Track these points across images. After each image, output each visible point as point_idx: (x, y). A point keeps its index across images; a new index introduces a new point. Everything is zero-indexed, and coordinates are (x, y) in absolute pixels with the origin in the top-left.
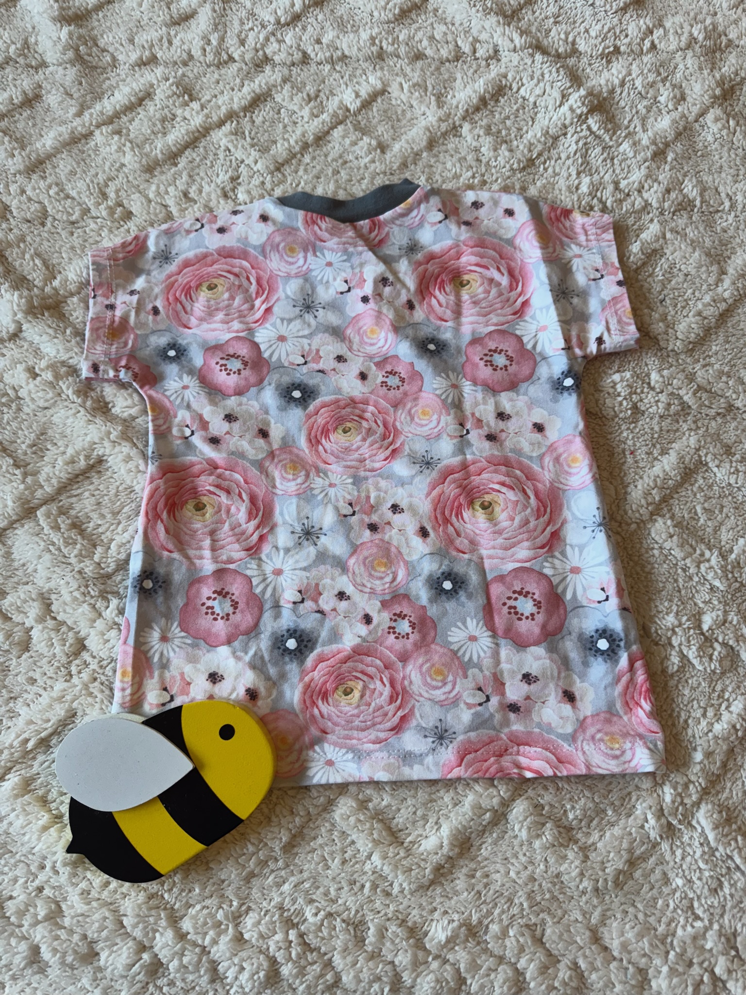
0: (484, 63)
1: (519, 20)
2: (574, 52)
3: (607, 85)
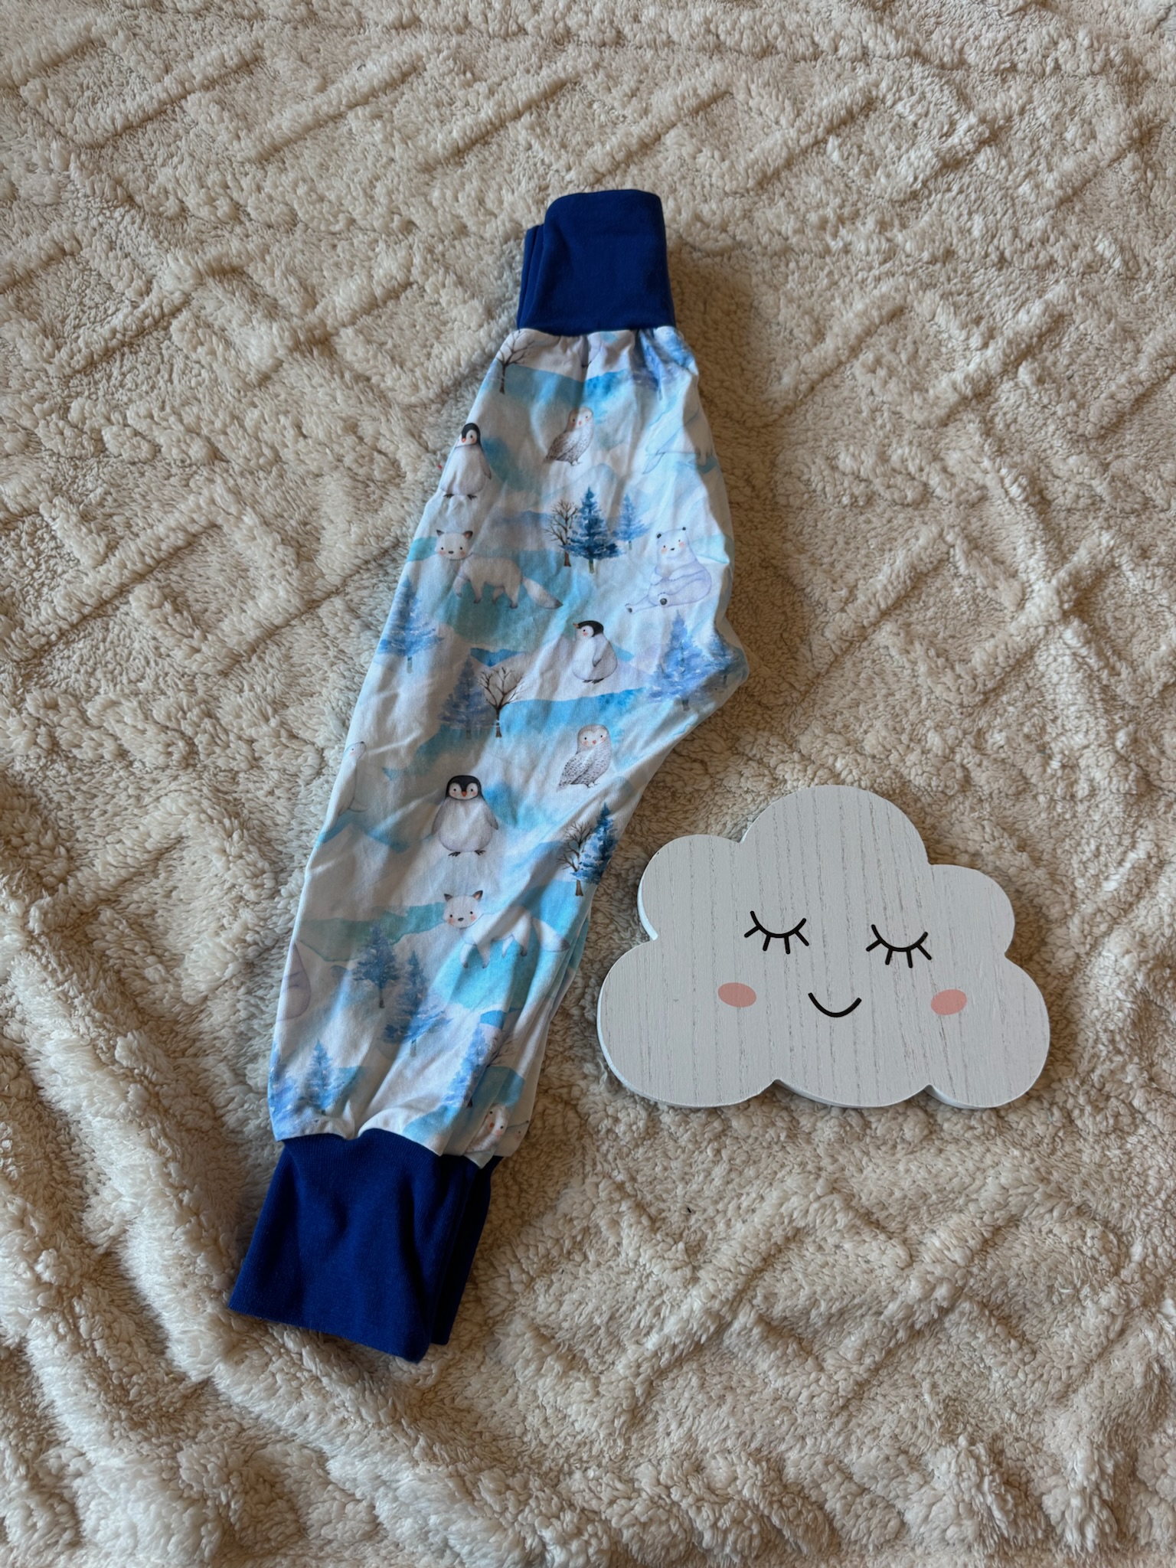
0: (848, 65)
1: (892, 15)
2: (962, 63)
3: (1003, 109)
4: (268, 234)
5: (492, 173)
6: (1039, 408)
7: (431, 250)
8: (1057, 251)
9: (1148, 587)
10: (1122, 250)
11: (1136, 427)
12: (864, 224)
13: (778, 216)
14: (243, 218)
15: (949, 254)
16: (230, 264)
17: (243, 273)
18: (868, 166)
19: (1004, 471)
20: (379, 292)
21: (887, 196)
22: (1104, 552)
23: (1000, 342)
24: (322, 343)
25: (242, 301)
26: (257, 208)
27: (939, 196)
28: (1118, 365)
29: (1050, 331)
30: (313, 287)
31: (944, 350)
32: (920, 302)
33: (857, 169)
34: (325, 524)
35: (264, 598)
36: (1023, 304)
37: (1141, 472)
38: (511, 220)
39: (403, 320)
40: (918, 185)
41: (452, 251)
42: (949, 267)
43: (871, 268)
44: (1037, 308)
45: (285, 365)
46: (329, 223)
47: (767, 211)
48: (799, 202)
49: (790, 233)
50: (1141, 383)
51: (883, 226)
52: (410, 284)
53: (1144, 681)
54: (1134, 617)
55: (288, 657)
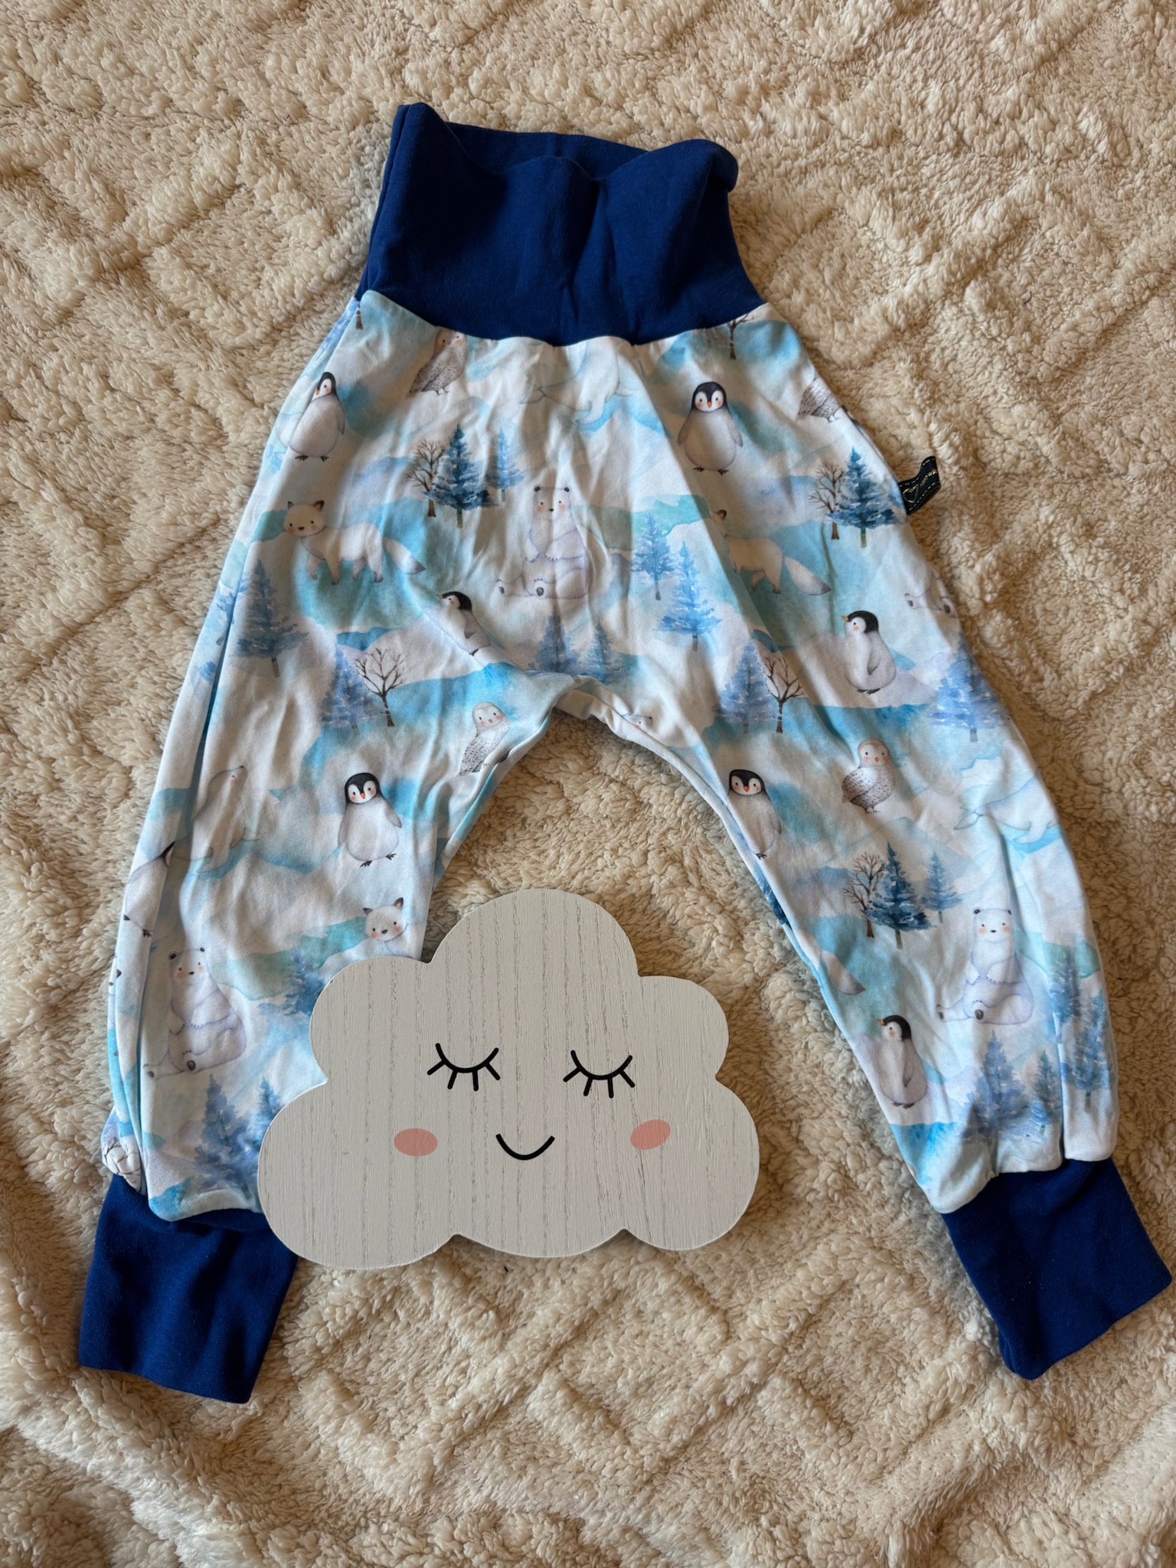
4: (68, 119)
5: (339, 32)
6: (984, 342)
7: (262, 142)
8: (1028, 130)
9: (1088, 574)
10: (1111, 127)
11: (1100, 367)
12: (793, 95)
13: (687, 87)
14: (38, 100)
15: (896, 134)
16: (21, 164)
17: (38, 175)
18: (804, 15)
19: (933, 427)
20: (198, 198)
21: (824, 56)
22: (1041, 530)
23: (947, 254)
24: (133, 268)
25: (35, 215)
26: (53, 87)
27: (890, 55)
28: (1087, 286)
29: (1008, 239)
30: (123, 192)
31: (876, 265)
32: (852, 202)
33: (790, 19)
34: (136, 498)
35: (65, 590)
36: (980, 203)
37: (1098, 427)
38: (361, 98)
39: (227, 234)
40: (864, 41)
41: (288, 141)
42: (894, 152)
43: (797, 156)
44: (995, 209)
45: (88, 300)
46: (140, 105)
47: (673, 78)
48: (716, 65)
49: (699, 110)
50: (1112, 309)
51: (816, 97)
52: (239, 187)
53: (1070, 689)
54: (1068, 609)
55: (92, 659)
